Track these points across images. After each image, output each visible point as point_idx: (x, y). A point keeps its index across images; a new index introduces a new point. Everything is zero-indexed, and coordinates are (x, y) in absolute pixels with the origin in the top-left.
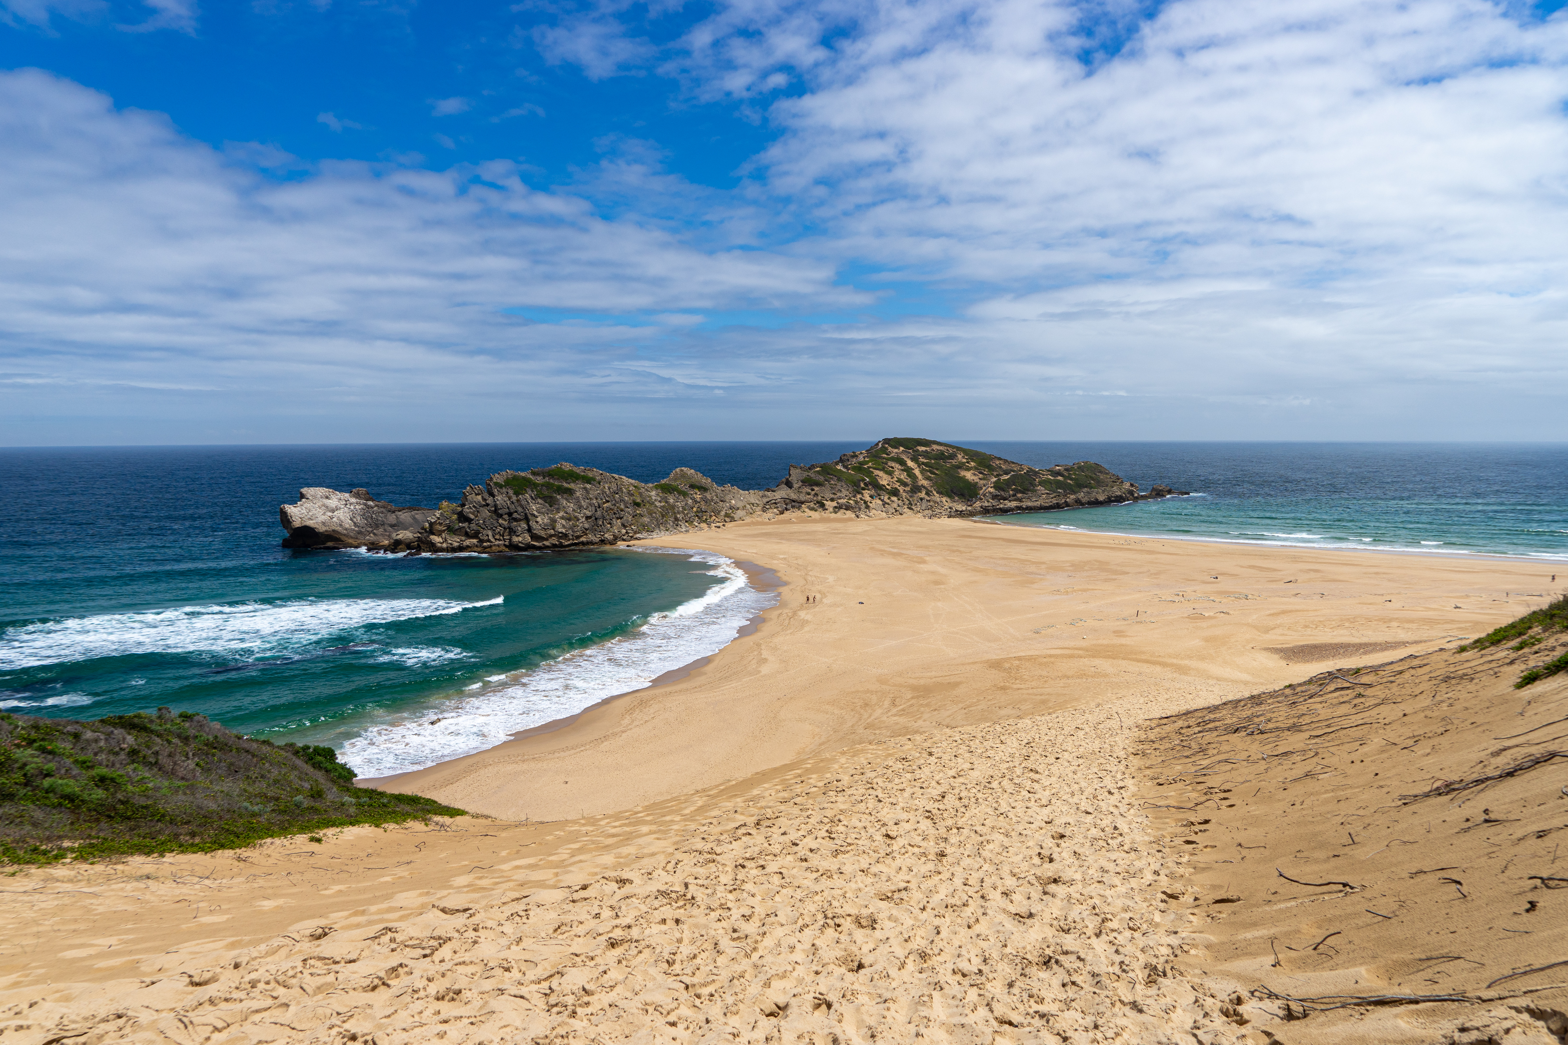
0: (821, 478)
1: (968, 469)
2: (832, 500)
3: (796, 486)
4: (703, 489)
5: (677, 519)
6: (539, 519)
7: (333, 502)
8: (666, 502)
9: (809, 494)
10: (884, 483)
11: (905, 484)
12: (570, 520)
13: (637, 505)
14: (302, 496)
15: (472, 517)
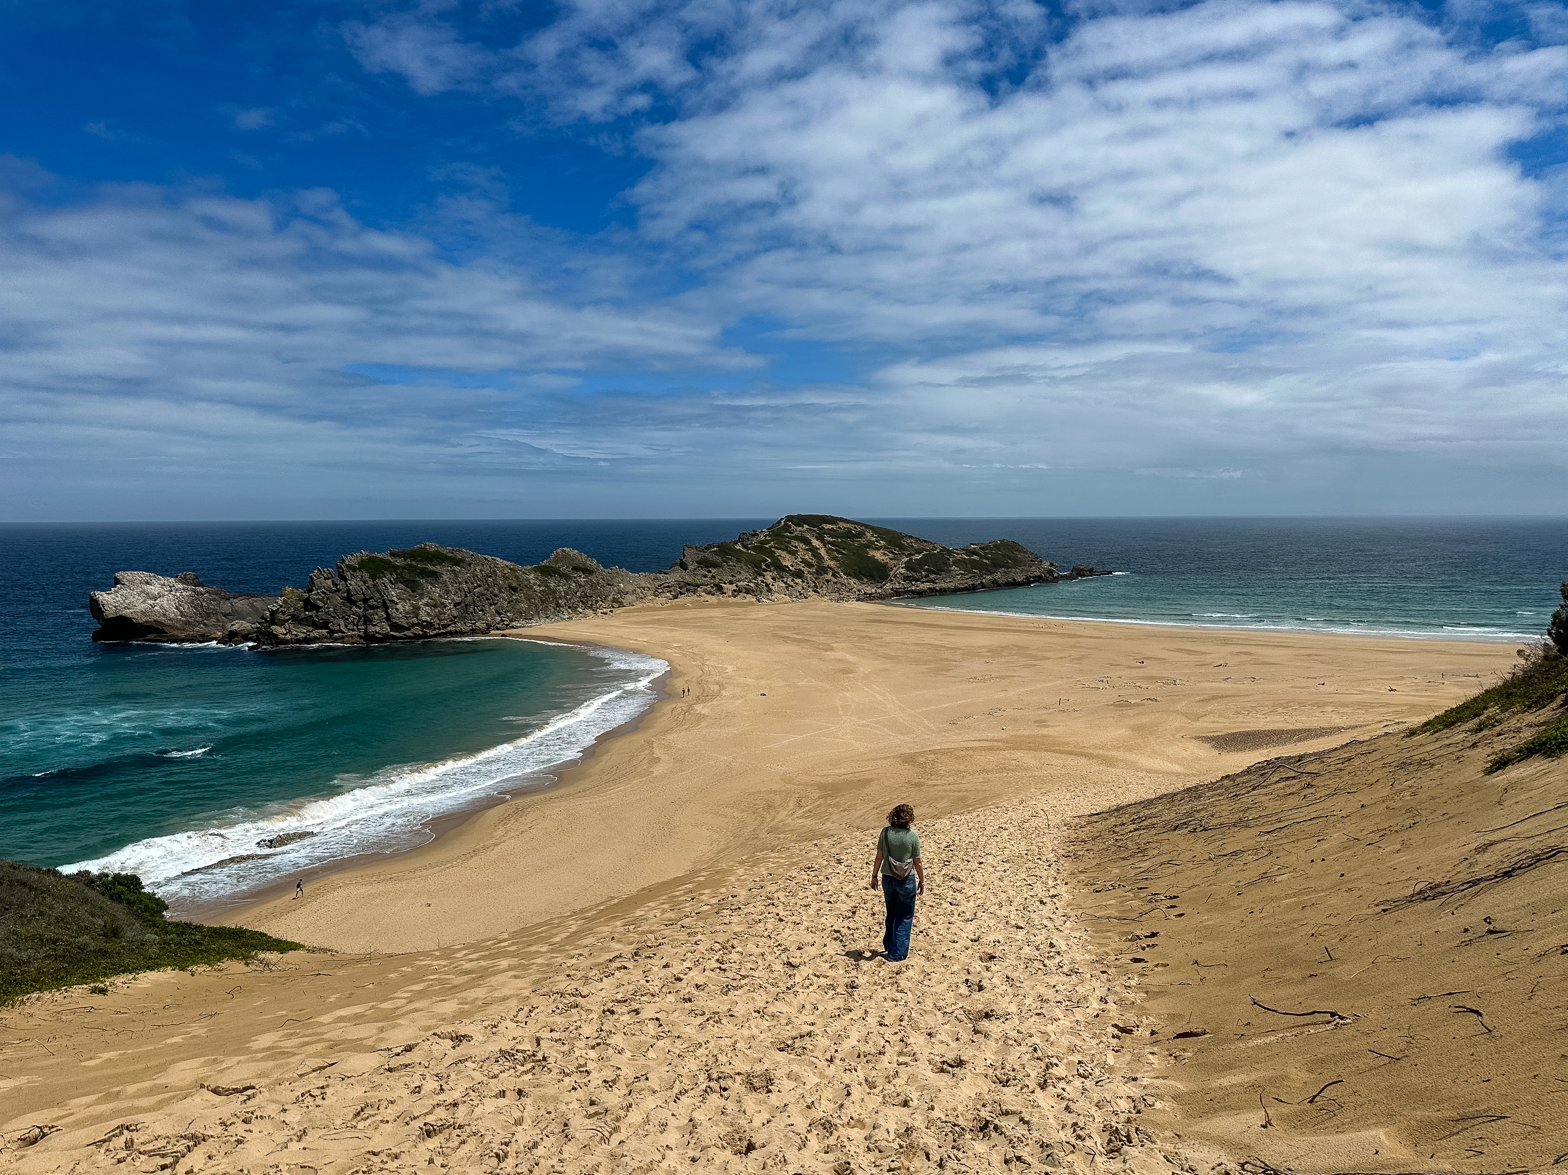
0: (719, 559)
1: (878, 549)
2: (731, 583)
3: (691, 567)
4: (588, 571)
5: (558, 605)
6: (399, 606)
7: (155, 588)
8: (547, 586)
9: (705, 576)
10: (787, 563)
11: (810, 565)
12: (435, 606)
13: (515, 589)
14: (117, 581)
15: (321, 604)
